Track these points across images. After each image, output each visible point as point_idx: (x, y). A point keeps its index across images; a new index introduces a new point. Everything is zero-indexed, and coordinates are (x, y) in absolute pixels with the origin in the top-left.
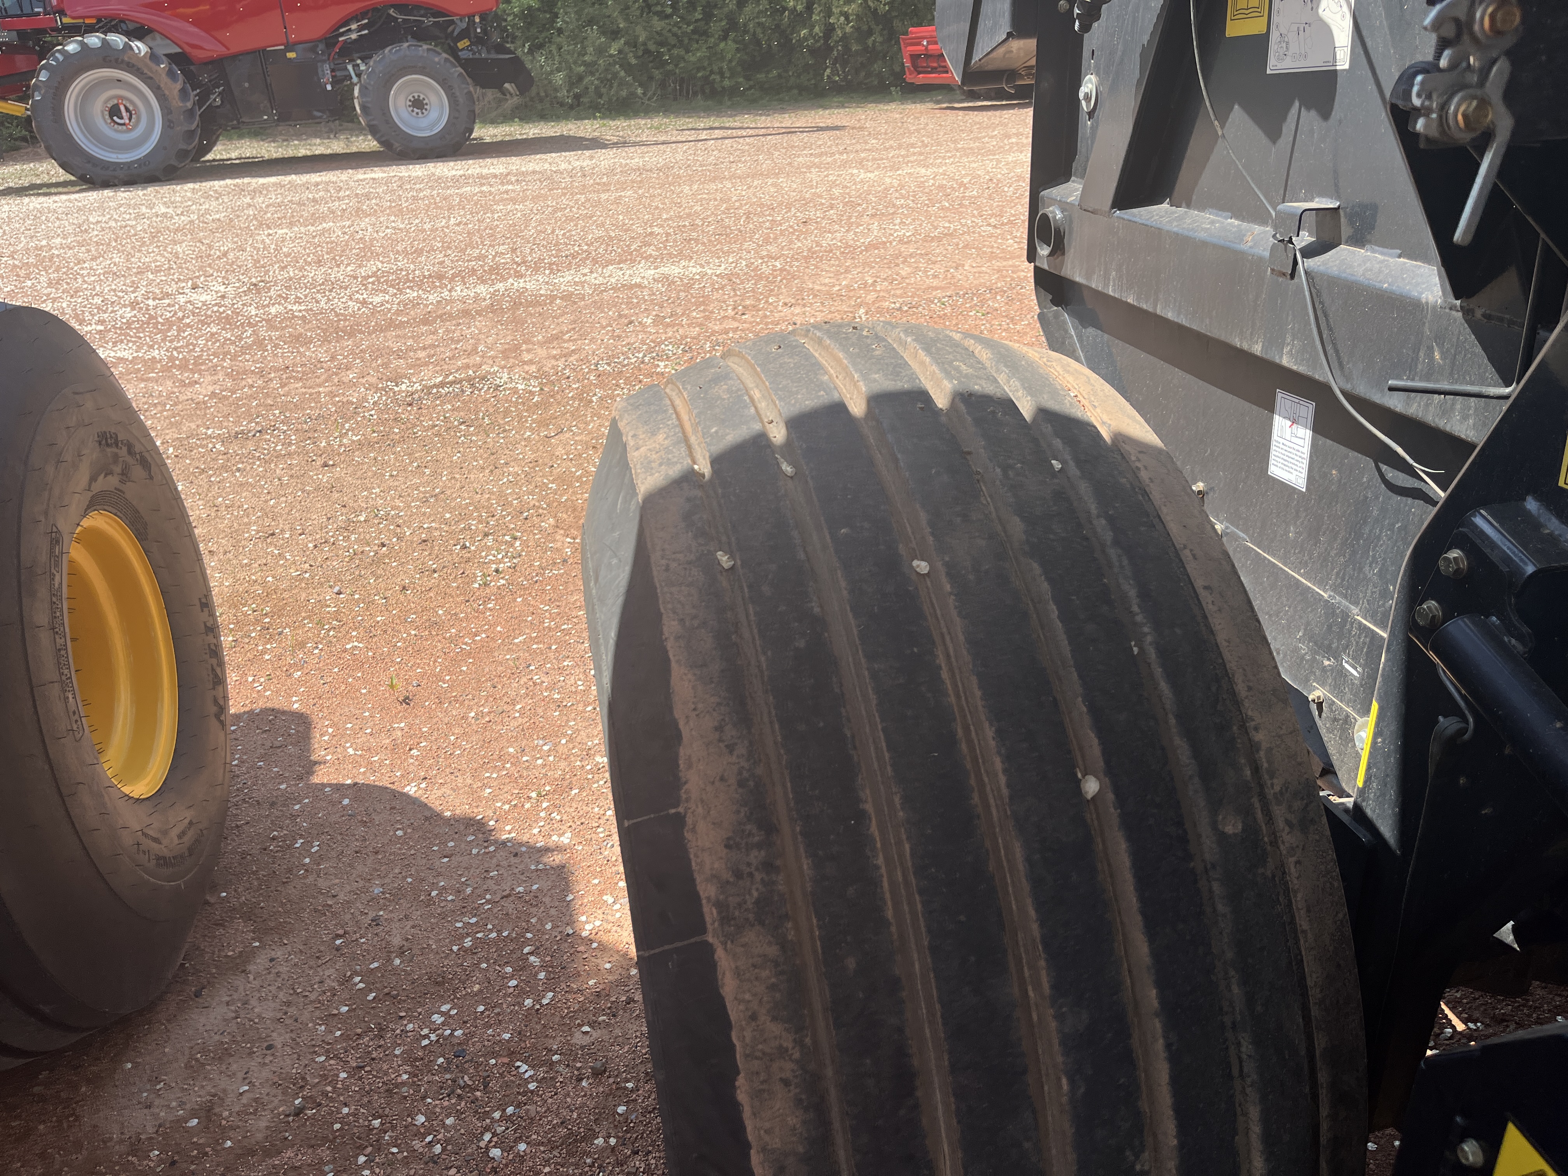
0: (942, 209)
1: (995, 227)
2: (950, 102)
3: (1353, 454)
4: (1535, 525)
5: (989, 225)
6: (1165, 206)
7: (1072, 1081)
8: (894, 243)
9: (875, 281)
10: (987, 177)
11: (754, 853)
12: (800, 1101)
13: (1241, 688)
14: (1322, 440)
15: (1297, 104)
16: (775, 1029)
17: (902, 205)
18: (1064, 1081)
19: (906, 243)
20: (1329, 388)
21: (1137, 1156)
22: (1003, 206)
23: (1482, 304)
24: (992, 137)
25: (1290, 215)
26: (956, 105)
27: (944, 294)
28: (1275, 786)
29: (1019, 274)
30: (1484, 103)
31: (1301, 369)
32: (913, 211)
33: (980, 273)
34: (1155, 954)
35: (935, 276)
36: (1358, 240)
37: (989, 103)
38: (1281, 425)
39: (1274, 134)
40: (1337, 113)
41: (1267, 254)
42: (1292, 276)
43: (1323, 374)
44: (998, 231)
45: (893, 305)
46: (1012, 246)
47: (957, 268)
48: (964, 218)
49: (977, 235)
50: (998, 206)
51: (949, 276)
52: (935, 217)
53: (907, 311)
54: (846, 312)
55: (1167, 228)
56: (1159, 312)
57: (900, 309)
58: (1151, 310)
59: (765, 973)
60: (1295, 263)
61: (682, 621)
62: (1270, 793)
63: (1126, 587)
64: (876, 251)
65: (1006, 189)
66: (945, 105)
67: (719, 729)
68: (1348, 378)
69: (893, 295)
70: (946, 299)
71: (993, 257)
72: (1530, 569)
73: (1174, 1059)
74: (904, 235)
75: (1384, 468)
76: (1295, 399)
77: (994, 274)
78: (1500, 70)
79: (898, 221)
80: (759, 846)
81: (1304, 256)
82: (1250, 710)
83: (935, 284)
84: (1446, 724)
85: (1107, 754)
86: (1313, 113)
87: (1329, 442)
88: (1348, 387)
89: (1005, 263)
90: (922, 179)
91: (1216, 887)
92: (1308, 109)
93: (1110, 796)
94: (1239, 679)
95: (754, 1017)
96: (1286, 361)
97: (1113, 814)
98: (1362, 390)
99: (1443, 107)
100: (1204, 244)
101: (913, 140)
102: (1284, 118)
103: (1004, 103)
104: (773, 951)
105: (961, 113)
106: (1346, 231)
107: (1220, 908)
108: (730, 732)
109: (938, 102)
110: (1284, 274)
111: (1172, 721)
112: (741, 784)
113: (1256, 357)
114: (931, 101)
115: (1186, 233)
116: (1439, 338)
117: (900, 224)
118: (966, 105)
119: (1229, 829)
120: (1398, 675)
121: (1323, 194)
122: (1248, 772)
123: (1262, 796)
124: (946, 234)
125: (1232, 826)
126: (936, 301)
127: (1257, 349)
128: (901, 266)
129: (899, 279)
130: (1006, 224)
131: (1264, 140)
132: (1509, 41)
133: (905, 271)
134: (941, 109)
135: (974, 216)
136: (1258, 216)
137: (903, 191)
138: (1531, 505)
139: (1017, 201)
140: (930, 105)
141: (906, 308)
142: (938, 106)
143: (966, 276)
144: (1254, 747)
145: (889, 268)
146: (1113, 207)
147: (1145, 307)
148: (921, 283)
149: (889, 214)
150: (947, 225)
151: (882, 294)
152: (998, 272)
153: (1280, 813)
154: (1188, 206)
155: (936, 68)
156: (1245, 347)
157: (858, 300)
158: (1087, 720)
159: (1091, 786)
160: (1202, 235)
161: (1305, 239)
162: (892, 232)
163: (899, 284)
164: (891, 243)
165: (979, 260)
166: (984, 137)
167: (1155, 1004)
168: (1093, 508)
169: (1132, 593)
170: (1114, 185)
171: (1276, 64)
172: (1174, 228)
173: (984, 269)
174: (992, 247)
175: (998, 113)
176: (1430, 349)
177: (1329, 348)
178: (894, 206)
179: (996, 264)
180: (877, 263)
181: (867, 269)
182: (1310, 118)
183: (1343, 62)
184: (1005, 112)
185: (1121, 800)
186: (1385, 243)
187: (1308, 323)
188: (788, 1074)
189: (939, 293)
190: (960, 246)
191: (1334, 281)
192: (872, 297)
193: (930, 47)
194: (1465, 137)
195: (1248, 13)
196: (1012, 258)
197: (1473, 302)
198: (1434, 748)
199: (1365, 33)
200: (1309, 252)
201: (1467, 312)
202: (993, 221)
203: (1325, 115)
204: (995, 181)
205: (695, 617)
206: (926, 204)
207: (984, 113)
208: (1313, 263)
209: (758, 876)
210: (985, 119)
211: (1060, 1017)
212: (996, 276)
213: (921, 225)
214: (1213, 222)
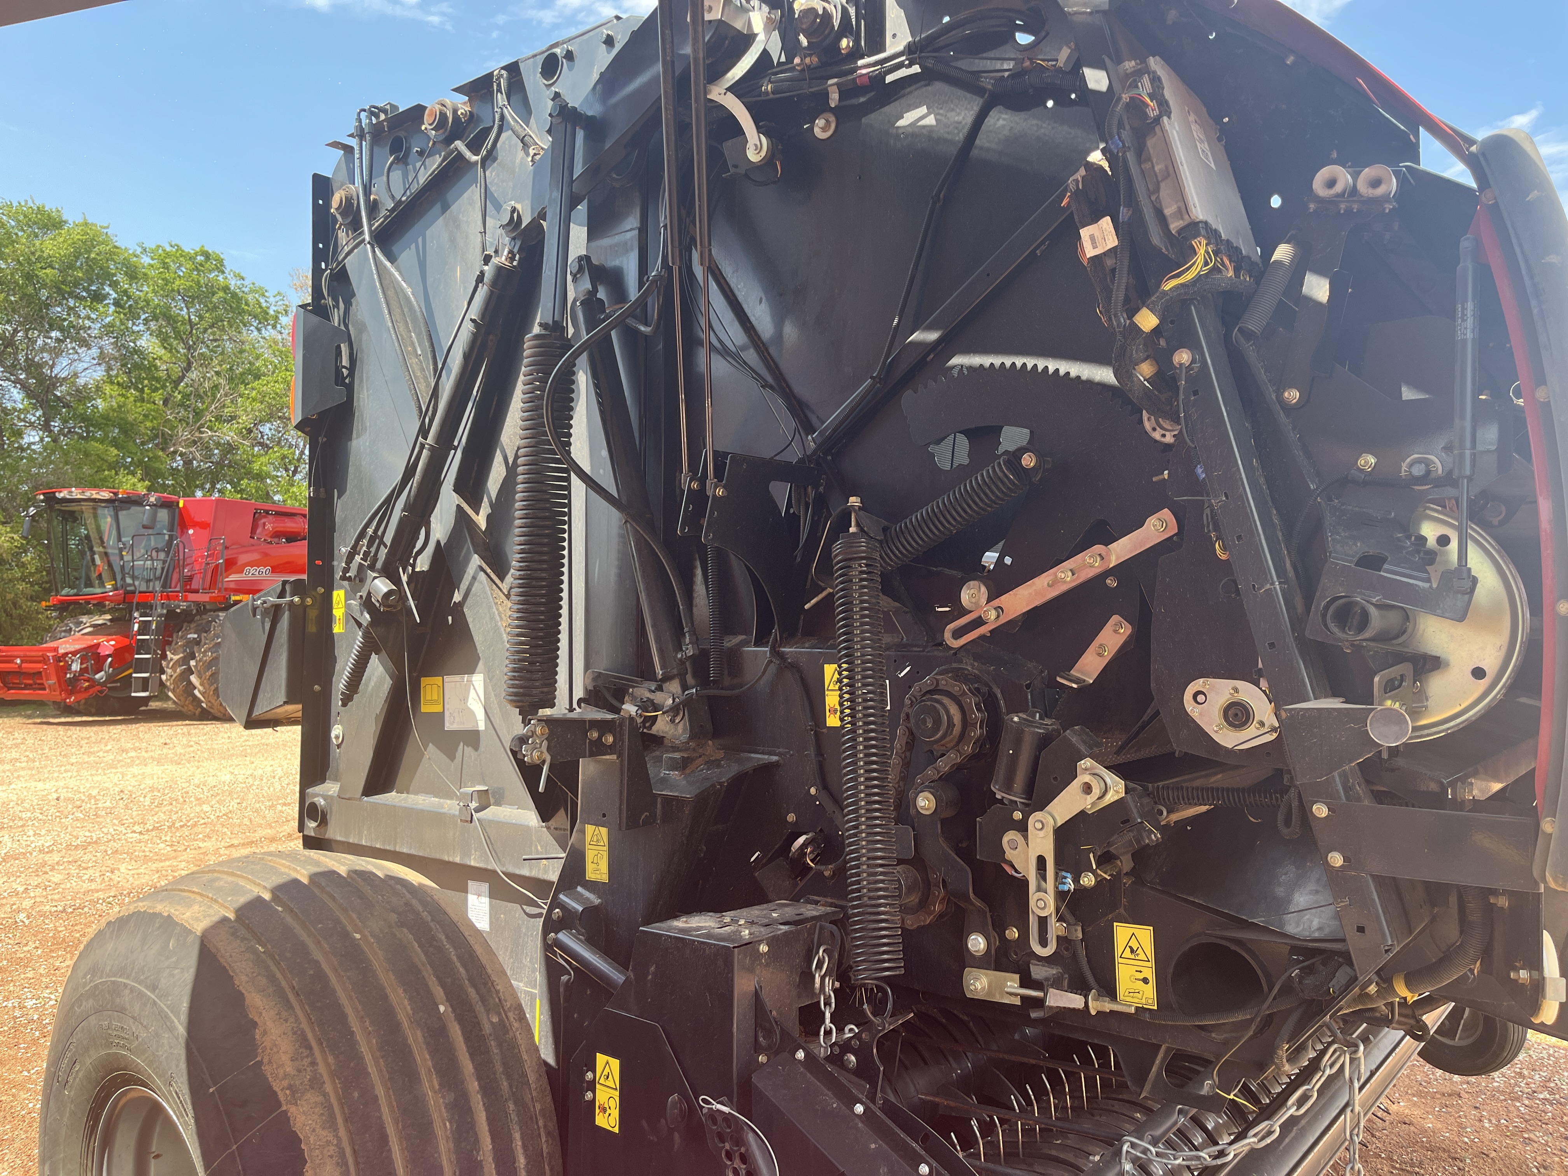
0: (77, 820)
1: (140, 833)
2: (44, 716)
3: (510, 904)
4: (582, 895)
5: (134, 832)
6: (394, 793)
7: (450, 1123)
8: (34, 854)
9: (27, 889)
10: (117, 789)
11: (306, 1060)
12: (338, 1163)
13: (489, 971)
14: (494, 901)
15: (462, 744)
16: (324, 1133)
17: (30, 818)
18: (448, 1124)
19: (47, 853)
20: (495, 872)
21: (478, 1153)
22: (144, 815)
23: (552, 823)
24: (107, 752)
25: (467, 794)
26: (52, 720)
27: (107, 895)
28: (508, 1005)
29: (179, 872)
30: (542, 753)
31: (481, 865)
32: (44, 823)
33: (138, 874)
34: (475, 1068)
35: (91, 880)
36: (498, 804)
37: (91, 719)
38: (472, 899)
39: (452, 758)
40: (482, 748)
41: (457, 813)
42: (471, 822)
43: (493, 865)
44: (146, 837)
45: (55, 909)
46: (164, 849)
47: (112, 872)
48: (104, 827)
49: (124, 841)
50: (138, 815)
51: (106, 879)
52: (72, 827)
53: (72, 913)
54: (4, 918)
55: (399, 804)
56: (397, 850)
57: (64, 911)
58: (392, 849)
59: (316, 1110)
60: (472, 815)
61: (247, 975)
62: (506, 1008)
63: (440, 936)
64: (17, 861)
65: (142, 799)
66: (39, 720)
67: (279, 1014)
68: (504, 865)
69: (52, 900)
70: (111, 899)
71: (146, 859)
72: (581, 909)
73: (487, 1109)
74: (43, 846)
75: (524, 907)
76: (478, 883)
77: (154, 875)
78: (545, 744)
79: (31, 833)
80: (307, 1057)
81: (476, 812)
82: (493, 978)
83: (93, 887)
84: (564, 978)
85: (446, 994)
86: (470, 748)
87: (498, 901)
88: (504, 869)
89: (162, 864)
90: (43, 793)
91: (492, 1043)
92: (468, 746)
93: (450, 1009)
94: (487, 967)
95: (314, 1130)
96: (473, 863)
97: (452, 1016)
98: (511, 869)
99: (531, 754)
100: (423, 811)
101: (14, 755)
102: (456, 750)
103: (107, 718)
104: (320, 1099)
105: (60, 728)
106: (492, 800)
107: (495, 1051)
108: (284, 1014)
109: (29, 717)
110: (467, 821)
111: (467, 982)
112: (295, 1033)
113: (457, 864)
114: (20, 715)
115: (411, 806)
116: (539, 841)
117: (34, 835)
118: (63, 720)
119: (494, 1020)
120: (545, 982)
121: (479, 784)
122: (497, 1000)
123: (504, 1010)
124: (89, 843)
125: (495, 1019)
126: (101, 901)
127: (457, 860)
128: (50, 873)
129: (53, 885)
130: (152, 830)
131: (448, 760)
132: (546, 736)
133: (57, 878)
134: (35, 724)
135: (114, 824)
136: (449, 795)
137: (25, 805)
138: (579, 889)
139: (157, 809)
140: (18, 720)
141: (70, 910)
142: (30, 721)
143: (125, 878)
144: (498, 992)
145: (37, 875)
146: (362, 795)
147: (388, 848)
148: (78, 887)
149: (18, 827)
150: (87, 834)
151: (38, 899)
152: (158, 872)
153: (510, 1014)
154: (408, 793)
155: (31, 685)
156: (451, 860)
157: (14, 907)
158: (436, 983)
159: (442, 1009)
160: (420, 807)
161: (474, 805)
162: (29, 843)
163: (54, 890)
164: (31, 854)
165: (133, 862)
166: (98, 752)
167: (477, 1088)
168: (421, 909)
169: (443, 937)
170: (363, 783)
171: (448, 726)
172: (403, 804)
173: (142, 871)
174: (144, 851)
175: (104, 728)
176: (536, 846)
177: (493, 853)
178: (21, 819)
179: (154, 866)
180: (21, 872)
181: (12, 879)
182: (469, 750)
183: (482, 726)
184: (111, 727)
185: (454, 1010)
186: (510, 804)
187: (481, 842)
188: (332, 1152)
189: (101, 895)
190: (109, 852)
191: (491, 822)
192: (27, 903)
193: (24, 665)
194: (538, 762)
195: (432, 702)
196: (169, 859)
197: (550, 823)
198: (562, 990)
199: (490, 715)
200: (477, 810)
201: (548, 828)
202: (137, 828)
203: (476, 749)
204: (126, 792)
205: (253, 973)
206: (56, 817)
207: (88, 728)
208: (480, 815)
209: (308, 1069)
210: (92, 734)
211: (443, 1097)
212: (157, 876)
213: (58, 836)
214: (424, 800)
